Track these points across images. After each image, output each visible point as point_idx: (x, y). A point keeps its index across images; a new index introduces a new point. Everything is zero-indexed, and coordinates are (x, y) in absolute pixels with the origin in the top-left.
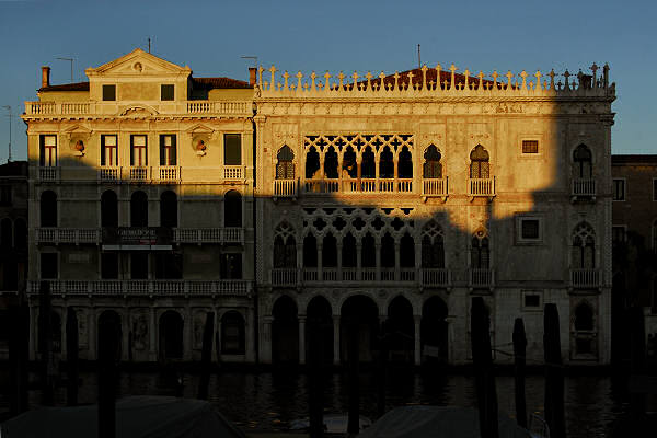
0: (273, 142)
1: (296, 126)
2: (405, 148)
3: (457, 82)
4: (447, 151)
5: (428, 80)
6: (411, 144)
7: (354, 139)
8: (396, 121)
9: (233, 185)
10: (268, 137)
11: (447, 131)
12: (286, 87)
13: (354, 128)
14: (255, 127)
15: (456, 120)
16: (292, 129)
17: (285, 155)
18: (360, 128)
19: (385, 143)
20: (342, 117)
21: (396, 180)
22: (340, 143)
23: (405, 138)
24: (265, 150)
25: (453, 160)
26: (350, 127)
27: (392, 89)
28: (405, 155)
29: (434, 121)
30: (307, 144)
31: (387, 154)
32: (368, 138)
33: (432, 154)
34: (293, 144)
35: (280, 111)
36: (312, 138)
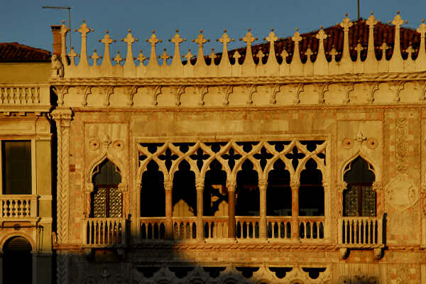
0: (84, 156)
1: (124, 127)
2: (311, 164)
3: (404, 46)
4: (385, 168)
5: (352, 45)
6: (322, 155)
7: (223, 149)
8: (296, 116)
9: (17, 227)
10: (77, 145)
11: (385, 131)
12: (106, 60)
13: (223, 129)
14: (54, 130)
15: (402, 114)
16: (117, 131)
17: (105, 176)
18: (233, 130)
19: (277, 155)
20: (202, 111)
21: (295, 219)
22: (200, 156)
23: (311, 145)
24: (72, 169)
25: (395, 183)
26: (215, 128)
27: (289, 60)
28: (312, 176)
29: (363, 116)
30: (143, 157)
31: (279, 175)
32: (247, 146)
33: (359, 174)
34: (118, 157)
35: (98, 100)
36: (152, 147)
